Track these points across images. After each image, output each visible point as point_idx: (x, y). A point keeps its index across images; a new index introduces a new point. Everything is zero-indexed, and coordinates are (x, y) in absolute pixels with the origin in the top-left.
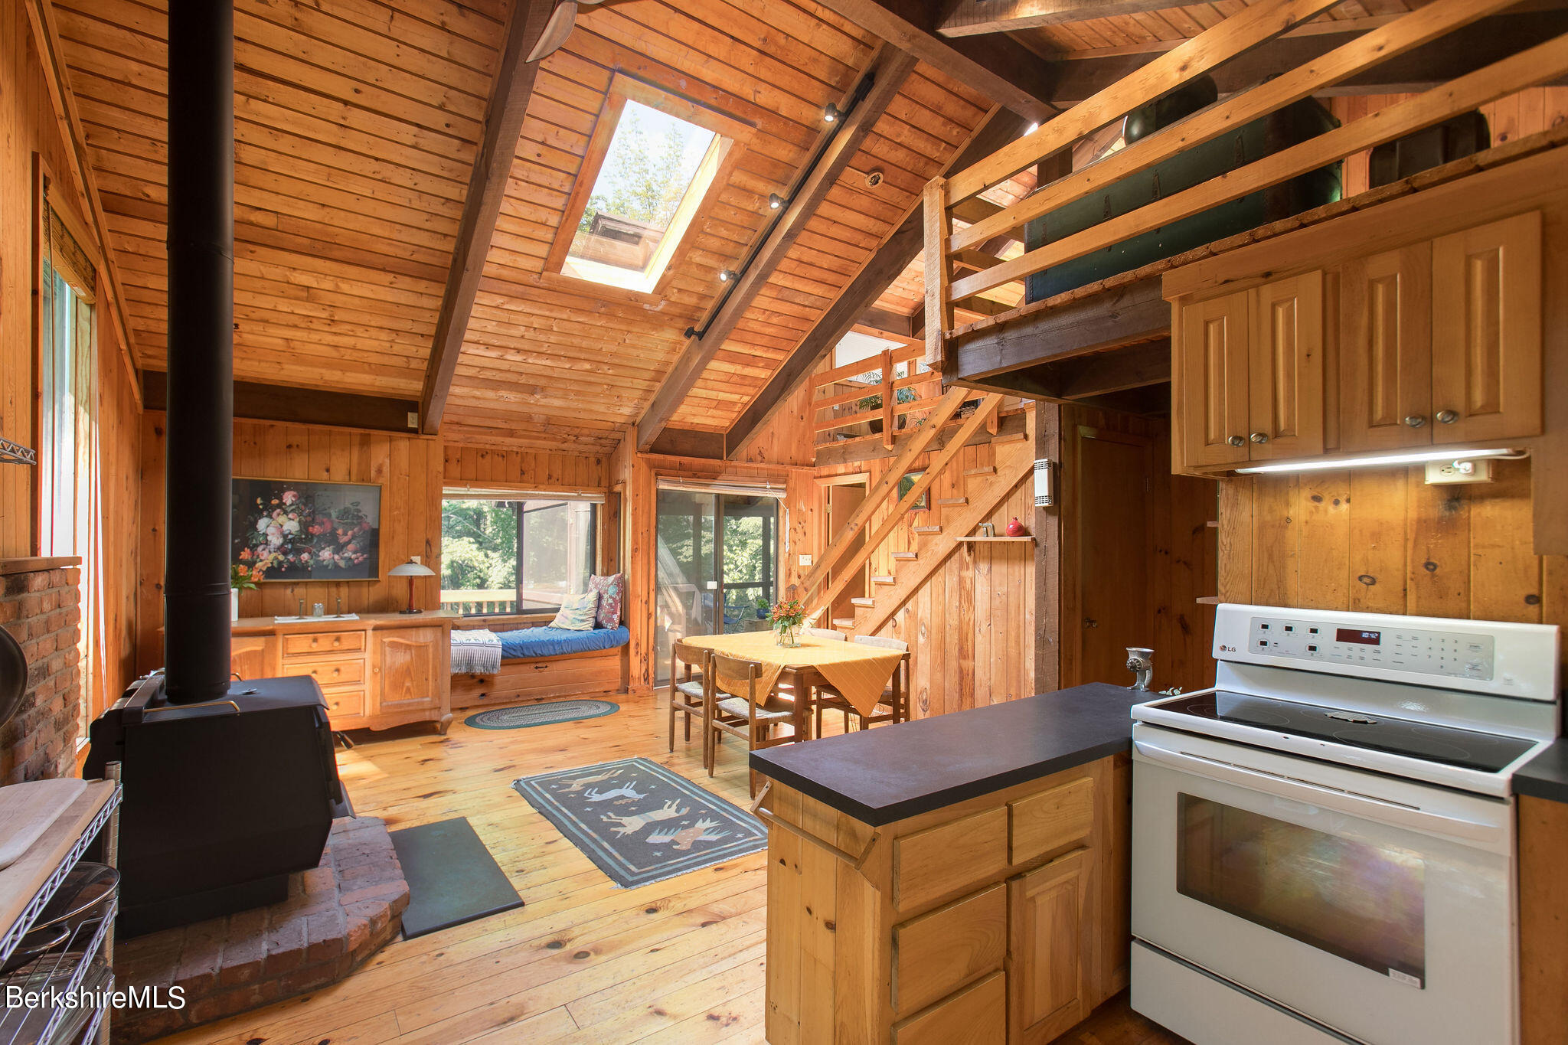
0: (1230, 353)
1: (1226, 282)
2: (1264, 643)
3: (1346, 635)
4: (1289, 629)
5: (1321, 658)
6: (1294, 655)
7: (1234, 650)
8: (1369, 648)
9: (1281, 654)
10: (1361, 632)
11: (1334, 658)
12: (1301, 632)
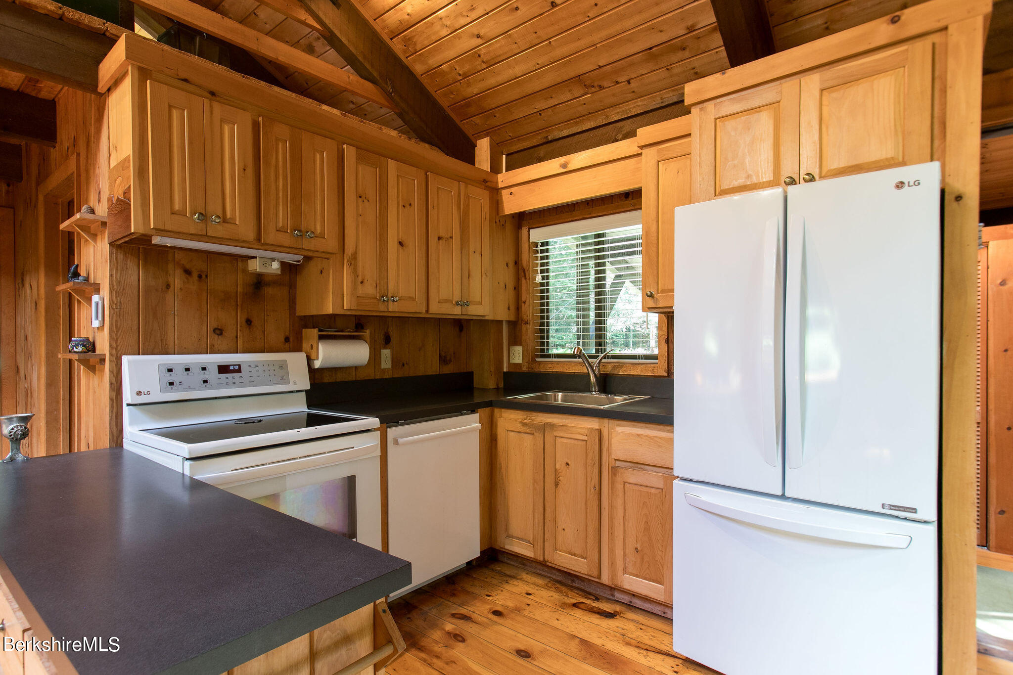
0: (190, 143)
1: (186, 80)
2: (171, 384)
3: (223, 369)
4: (187, 370)
5: (212, 388)
6: (194, 389)
7: (148, 393)
8: (236, 375)
9: (185, 390)
10: (229, 366)
11: (219, 386)
12: (196, 370)
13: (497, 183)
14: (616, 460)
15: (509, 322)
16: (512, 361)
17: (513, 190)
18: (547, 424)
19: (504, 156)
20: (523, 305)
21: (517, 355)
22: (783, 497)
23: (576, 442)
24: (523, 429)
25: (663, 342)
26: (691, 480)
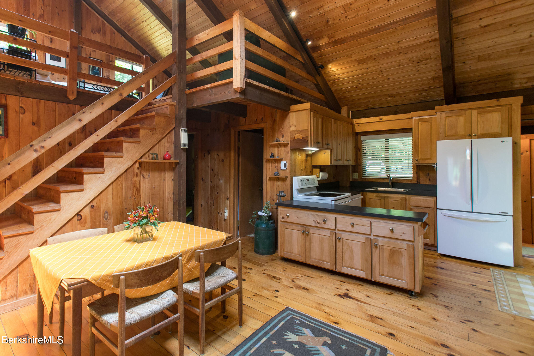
2: (302, 184)
8: (309, 182)
10: (308, 179)
13: (353, 122)
14: (411, 206)
15: (352, 166)
16: (353, 178)
17: (359, 125)
18: (386, 196)
19: (350, 112)
20: (359, 160)
21: (356, 176)
22: (472, 212)
23: (397, 201)
24: (377, 198)
25: (415, 173)
26: (443, 209)
